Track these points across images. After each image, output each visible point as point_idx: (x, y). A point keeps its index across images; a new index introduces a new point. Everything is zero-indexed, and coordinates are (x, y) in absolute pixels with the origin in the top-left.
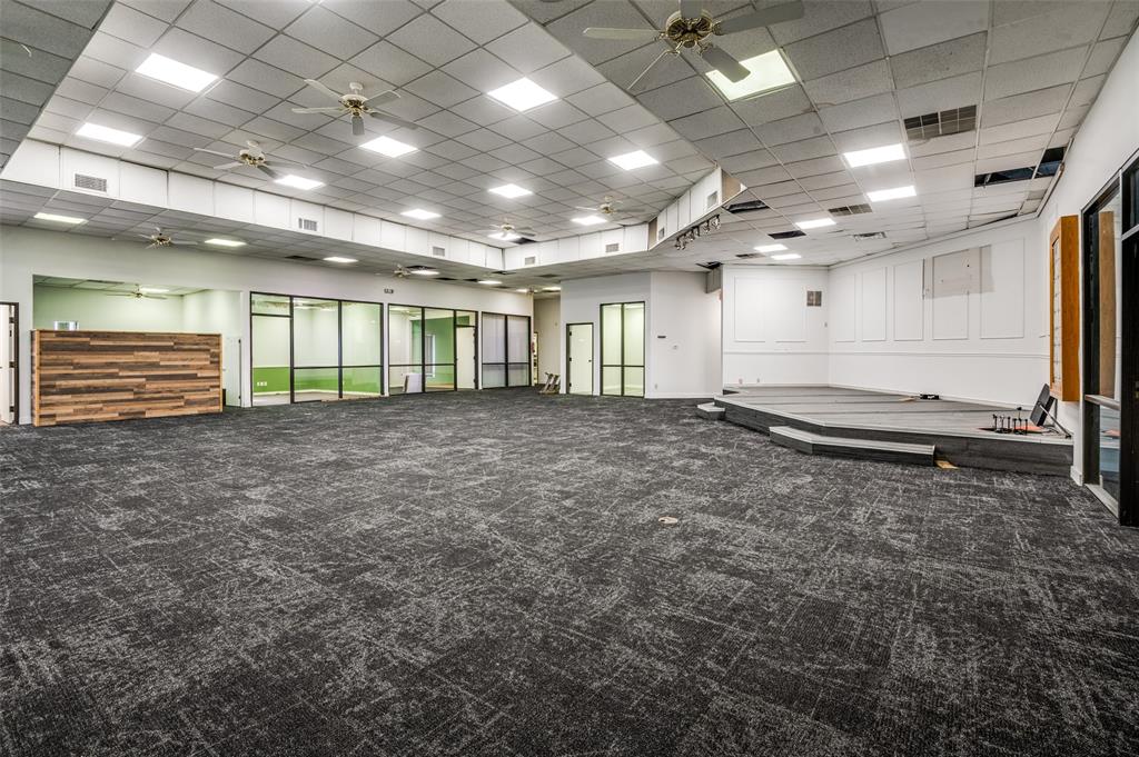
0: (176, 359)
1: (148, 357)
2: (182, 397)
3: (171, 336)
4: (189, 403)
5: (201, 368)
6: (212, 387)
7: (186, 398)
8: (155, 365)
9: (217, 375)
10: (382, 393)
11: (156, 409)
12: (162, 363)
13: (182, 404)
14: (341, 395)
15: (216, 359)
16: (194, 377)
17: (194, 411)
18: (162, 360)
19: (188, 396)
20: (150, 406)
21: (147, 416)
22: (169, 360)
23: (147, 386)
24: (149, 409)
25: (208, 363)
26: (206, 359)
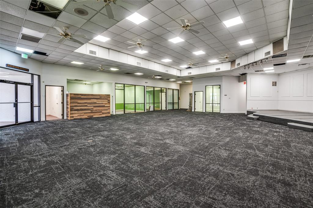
0: (100, 101)
1: (94, 101)
2: (101, 112)
3: (99, 95)
4: (103, 113)
5: (106, 104)
6: (108, 109)
7: (102, 112)
8: (95, 103)
9: (109, 106)
10: (145, 111)
11: (96, 115)
12: (97, 103)
13: (101, 114)
14: (135, 111)
15: (109, 101)
16: (104, 106)
17: (104, 115)
18: (97, 101)
19: (103, 112)
20: (94, 114)
21: (94, 117)
22: (99, 102)
23: (94, 109)
24: (94, 115)
25: (107, 102)
26: (107, 101)
